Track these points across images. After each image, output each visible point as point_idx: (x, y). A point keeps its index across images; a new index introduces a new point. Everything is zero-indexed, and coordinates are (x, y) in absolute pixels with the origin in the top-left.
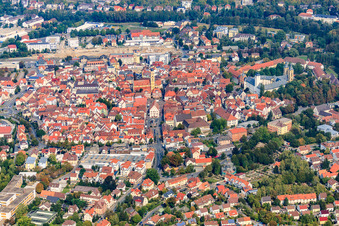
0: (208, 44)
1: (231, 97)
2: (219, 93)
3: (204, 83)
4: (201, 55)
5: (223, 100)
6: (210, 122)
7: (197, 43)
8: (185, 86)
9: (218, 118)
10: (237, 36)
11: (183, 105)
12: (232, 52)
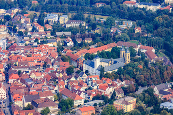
0: (41, 30)
1: (73, 79)
2: (61, 75)
3: (44, 66)
4: (36, 40)
5: (66, 81)
6: (57, 102)
7: (30, 29)
8: (27, 70)
9: (65, 98)
10: (68, 23)
11: (28, 87)
12: (65, 37)
